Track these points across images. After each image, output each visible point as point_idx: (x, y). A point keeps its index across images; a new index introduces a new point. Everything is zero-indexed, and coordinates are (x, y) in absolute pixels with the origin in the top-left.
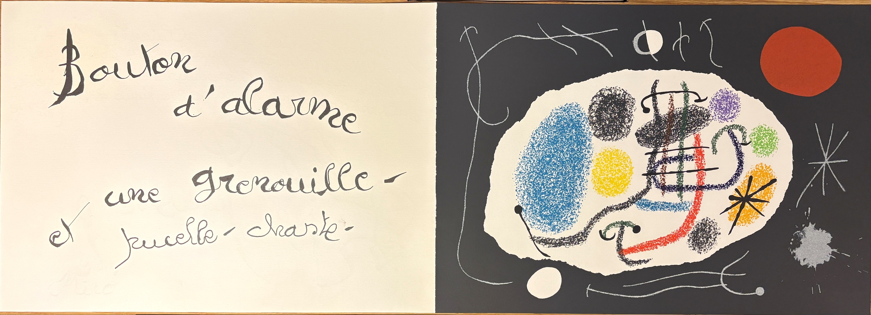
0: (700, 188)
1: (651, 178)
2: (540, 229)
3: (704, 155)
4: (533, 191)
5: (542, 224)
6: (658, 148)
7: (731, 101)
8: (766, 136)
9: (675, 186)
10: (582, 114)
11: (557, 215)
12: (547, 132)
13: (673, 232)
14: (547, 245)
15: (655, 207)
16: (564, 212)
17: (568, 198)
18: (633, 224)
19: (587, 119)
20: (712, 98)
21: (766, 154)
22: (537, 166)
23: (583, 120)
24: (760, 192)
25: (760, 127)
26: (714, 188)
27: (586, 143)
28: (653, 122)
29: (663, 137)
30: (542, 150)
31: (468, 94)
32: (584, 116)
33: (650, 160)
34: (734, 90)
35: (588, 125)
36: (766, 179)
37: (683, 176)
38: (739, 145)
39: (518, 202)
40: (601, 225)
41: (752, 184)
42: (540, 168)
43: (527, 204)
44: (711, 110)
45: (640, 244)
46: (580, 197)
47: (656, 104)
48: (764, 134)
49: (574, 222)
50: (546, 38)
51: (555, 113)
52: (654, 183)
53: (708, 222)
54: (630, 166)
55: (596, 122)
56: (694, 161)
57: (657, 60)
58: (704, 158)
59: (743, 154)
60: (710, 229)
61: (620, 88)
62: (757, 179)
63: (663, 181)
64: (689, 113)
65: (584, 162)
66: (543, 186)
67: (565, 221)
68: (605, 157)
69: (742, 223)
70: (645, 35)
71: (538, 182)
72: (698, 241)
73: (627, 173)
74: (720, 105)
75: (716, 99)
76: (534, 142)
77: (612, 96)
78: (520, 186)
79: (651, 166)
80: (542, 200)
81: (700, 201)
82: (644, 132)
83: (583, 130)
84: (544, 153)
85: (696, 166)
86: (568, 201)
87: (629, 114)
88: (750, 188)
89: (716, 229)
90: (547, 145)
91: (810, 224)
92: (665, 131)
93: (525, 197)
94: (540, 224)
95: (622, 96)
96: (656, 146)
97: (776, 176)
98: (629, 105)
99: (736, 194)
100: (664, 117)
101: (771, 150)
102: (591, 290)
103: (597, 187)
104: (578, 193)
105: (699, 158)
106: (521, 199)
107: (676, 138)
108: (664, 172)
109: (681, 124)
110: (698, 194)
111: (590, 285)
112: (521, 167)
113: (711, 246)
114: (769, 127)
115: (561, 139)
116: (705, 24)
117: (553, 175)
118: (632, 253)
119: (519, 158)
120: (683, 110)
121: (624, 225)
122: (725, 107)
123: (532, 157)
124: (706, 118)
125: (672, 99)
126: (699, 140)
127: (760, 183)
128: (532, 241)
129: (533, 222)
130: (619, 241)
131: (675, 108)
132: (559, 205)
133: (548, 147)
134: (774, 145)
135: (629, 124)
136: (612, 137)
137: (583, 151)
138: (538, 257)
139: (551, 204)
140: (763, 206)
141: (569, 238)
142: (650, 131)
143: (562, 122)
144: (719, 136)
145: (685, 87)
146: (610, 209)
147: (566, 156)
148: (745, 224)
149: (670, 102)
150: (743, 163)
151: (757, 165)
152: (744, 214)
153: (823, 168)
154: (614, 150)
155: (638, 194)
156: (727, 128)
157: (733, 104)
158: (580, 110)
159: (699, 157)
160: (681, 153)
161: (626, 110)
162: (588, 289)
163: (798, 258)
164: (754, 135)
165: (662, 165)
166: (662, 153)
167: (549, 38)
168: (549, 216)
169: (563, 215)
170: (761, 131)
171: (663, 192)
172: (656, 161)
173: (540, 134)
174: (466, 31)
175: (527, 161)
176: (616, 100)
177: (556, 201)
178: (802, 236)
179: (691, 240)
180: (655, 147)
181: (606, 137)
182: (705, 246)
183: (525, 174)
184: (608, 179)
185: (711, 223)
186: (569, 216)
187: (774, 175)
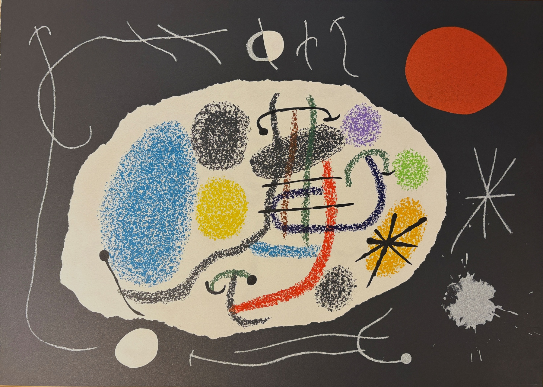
0: (331, 228)
1: (270, 215)
2: (132, 280)
3: (335, 187)
4: (122, 232)
5: (133, 274)
6: (278, 179)
7: (370, 120)
8: (414, 164)
9: (299, 225)
10: (183, 135)
11: (152, 263)
12: (139, 157)
13: (297, 284)
14: (140, 300)
15: (274, 252)
16: (161, 258)
17: (167, 241)
18: (248, 273)
19: (190, 142)
20: (346, 116)
21: (413, 187)
22: (128, 200)
23: (185, 143)
24: (406, 234)
25: (406, 152)
26: (348, 229)
27: (189, 172)
28: (272, 146)
29: (284, 165)
30: (134, 180)
31: (40, 110)
32: (186, 138)
33: (269, 194)
34: (373, 105)
35: (191, 149)
36: (413, 217)
37: (308, 214)
38: (379, 175)
39: (104, 246)
40: (207, 275)
41: (397, 224)
42: (132, 203)
43: (115, 249)
44: (344, 131)
45: (256, 299)
46: (181, 240)
47: (276, 124)
48: (410, 161)
49: (174, 271)
50: (138, 41)
51: (150, 133)
52: (274, 222)
53: (340, 271)
54: (244, 202)
55: (200, 146)
56: (323, 195)
57: (276, 69)
58: (335, 191)
59: (385, 186)
60: (343, 280)
61: (230, 103)
62: (403, 217)
63: (284, 219)
64: (317, 135)
65: (186, 195)
66: (135, 226)
67: (162, 270)
68: (213, 190)
69: (383, 272)
70: (261, 37)
71: (129, 220)
72: (328, 296)
73: (240, 210)
74: (356, 124)
75: (351, 117)
76: (124, 170)
77: (220, 114)
78: (106, 225)
79: (269, 201)
80: (134, 244)
81: (330, 244)
82: (261, 159)
83: (184, 156)
84: (136, 184)
85: (325, 200)
86: (166, 245)
87: (243, 137)
88: (394, 229)
89: (351, 280)
90: (140, 175)
91: (468, 274)
92: (286, 157)
93: (113, 239)
94: (131, 273)
95: (233, 114)
96: (276, 177)
97: (425, 214)
98: (242, 125)
99: (375, 237)
100: (285, 140)
101: (420, 181)
102: (195, 357)
103: (203, 227)
104: (180, 235)
105: (329, 191)
106: (108, 242)
107: (300, 166)
108: (285, 209)
109: (307, 149)
110: (328, 236)
111: (193, 351)
112: (108, 201)
113: (344, 302)
114: (417, 153)
115: (157, 166)
116: (337, 23)
117: (148, 212)
118: (246, 310)
119: (105, 191)
120: (310, 131)
121: (236, 275)
122: (362, 127)
123: (121, 189)
124: (338, 141)
125: (295, 118)
126: (329, 169)
127: (406, 223)
128: (122, 295)
129: (122, 272)
130: (230, 295)
131: (299, 129)
132: (156, 250)
133: (141, 177)
134: (423, 175)
135: (243, 149)
136: (221, 165)
137: (186, 182)
138: (130, 316)
139: (145, 249)
140: (409, 251)
141: (167, 291)
142: (269, 157)
143: (159, 145)
144: (354, 163)
145: (312, 103)
146: (219, 254)
147: (164, 188)
148: (388, 274)
149: (293, 121)
150: (385, 197)
151: (402, 199)
152: (386, 261)
153: (484, 204)
154: (224, 181)
155: (254, 235)
156: (365, 154)
157: (372, 123)
158: (180, 131)
159: (329, 189)
160: (306, 184)
161: (239, 131)
162: (191, 355)
163: (453, 317)
164: (398, 162)
165: (283, 200)
166: (283, 185)
167: (142, 40)
168: (142, 264)
169: (161, 263)
170: (408, 157)
171: (284, 233)
172: (276, 195)
173: (130, 161)
174: (36, 31)
175: (115, 194)
176: (226, 118)
177: (151, 245)
178: (458, 289)
179: (320, 294)
180: (274, 178)
181: (214, 165)
182: (337, 301)
183: (113, 210)
184: (216, 217)
185: (345, 272)
186: (168, 264)
187: (423, 213)
